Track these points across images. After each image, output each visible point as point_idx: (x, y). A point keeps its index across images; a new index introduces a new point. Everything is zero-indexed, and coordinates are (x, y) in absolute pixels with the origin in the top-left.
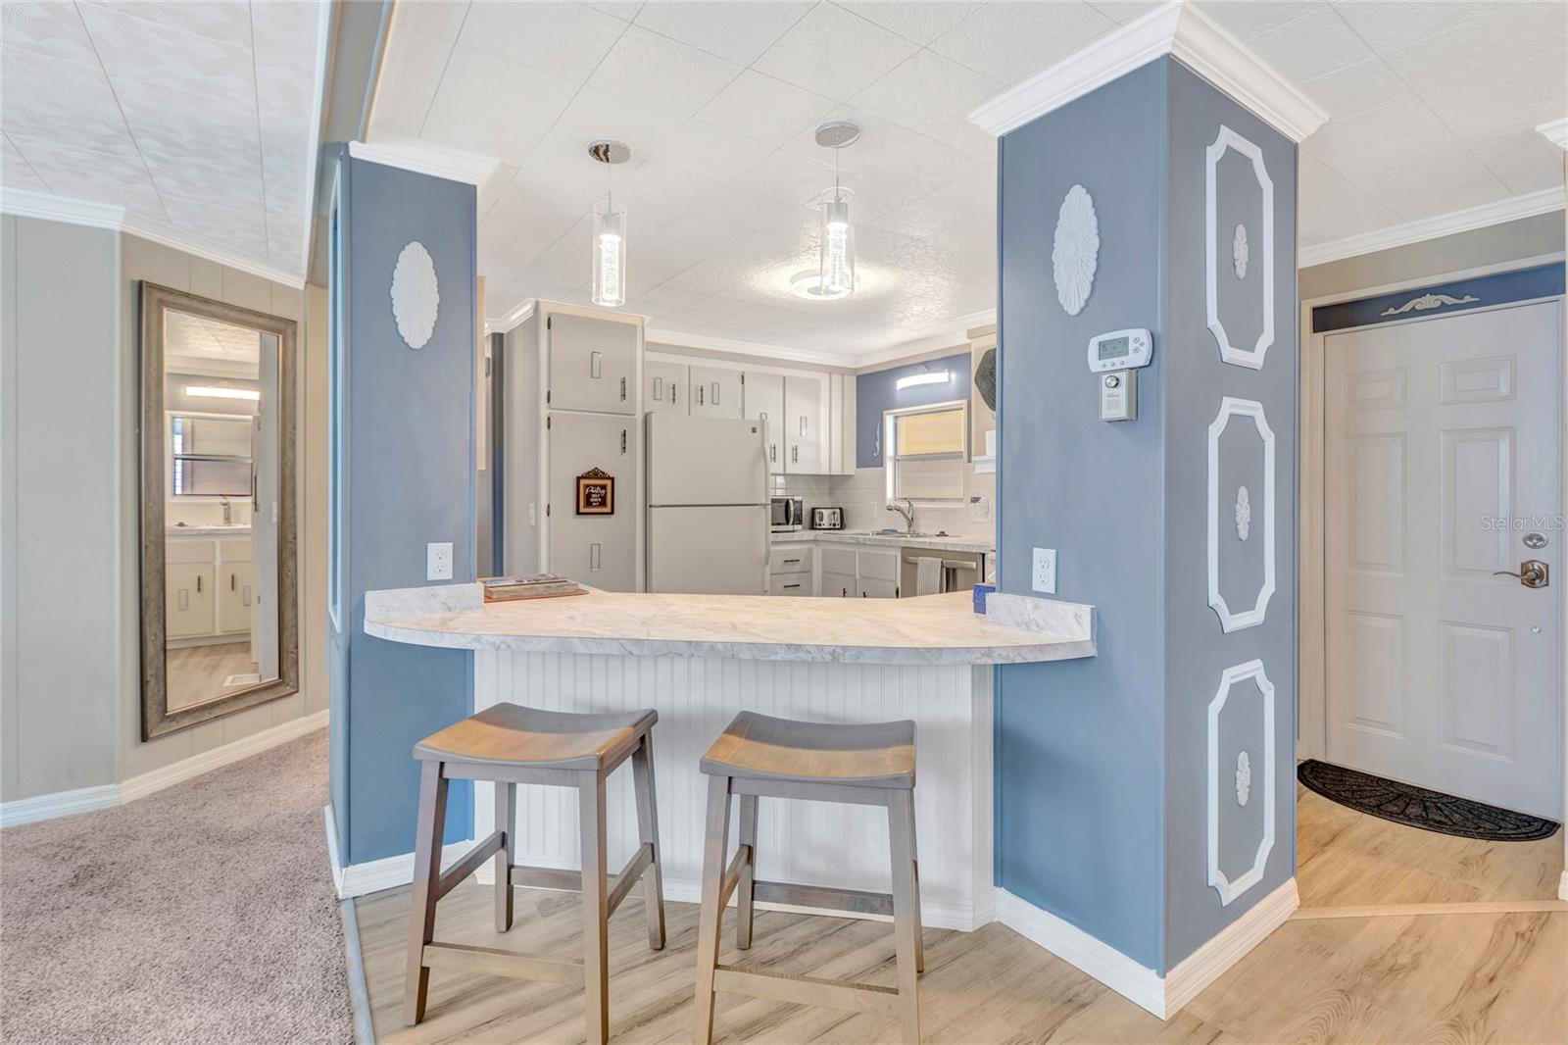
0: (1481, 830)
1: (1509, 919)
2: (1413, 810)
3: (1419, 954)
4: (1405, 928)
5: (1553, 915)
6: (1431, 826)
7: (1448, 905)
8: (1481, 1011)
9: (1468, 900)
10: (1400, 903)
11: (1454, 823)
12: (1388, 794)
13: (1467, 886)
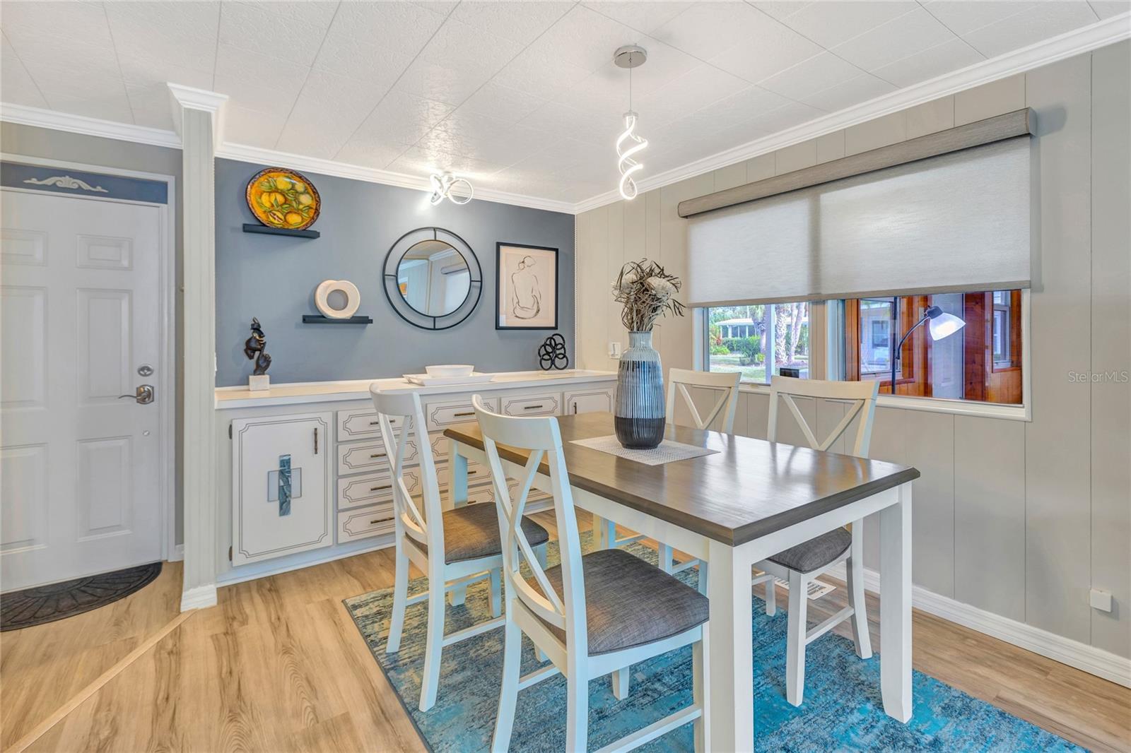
0: (119, 592)
1: (160, 646)
2: (64, 603)
3: (114, 719)
4: (95, 706)
5: (182, 626)
6: (83, 609)
7: (119, 665)
8: (170, 728)
9: (131, 651)
10: (83, 688)
11: (100, 597)
12: (37, 601)
13: (126, 640)
